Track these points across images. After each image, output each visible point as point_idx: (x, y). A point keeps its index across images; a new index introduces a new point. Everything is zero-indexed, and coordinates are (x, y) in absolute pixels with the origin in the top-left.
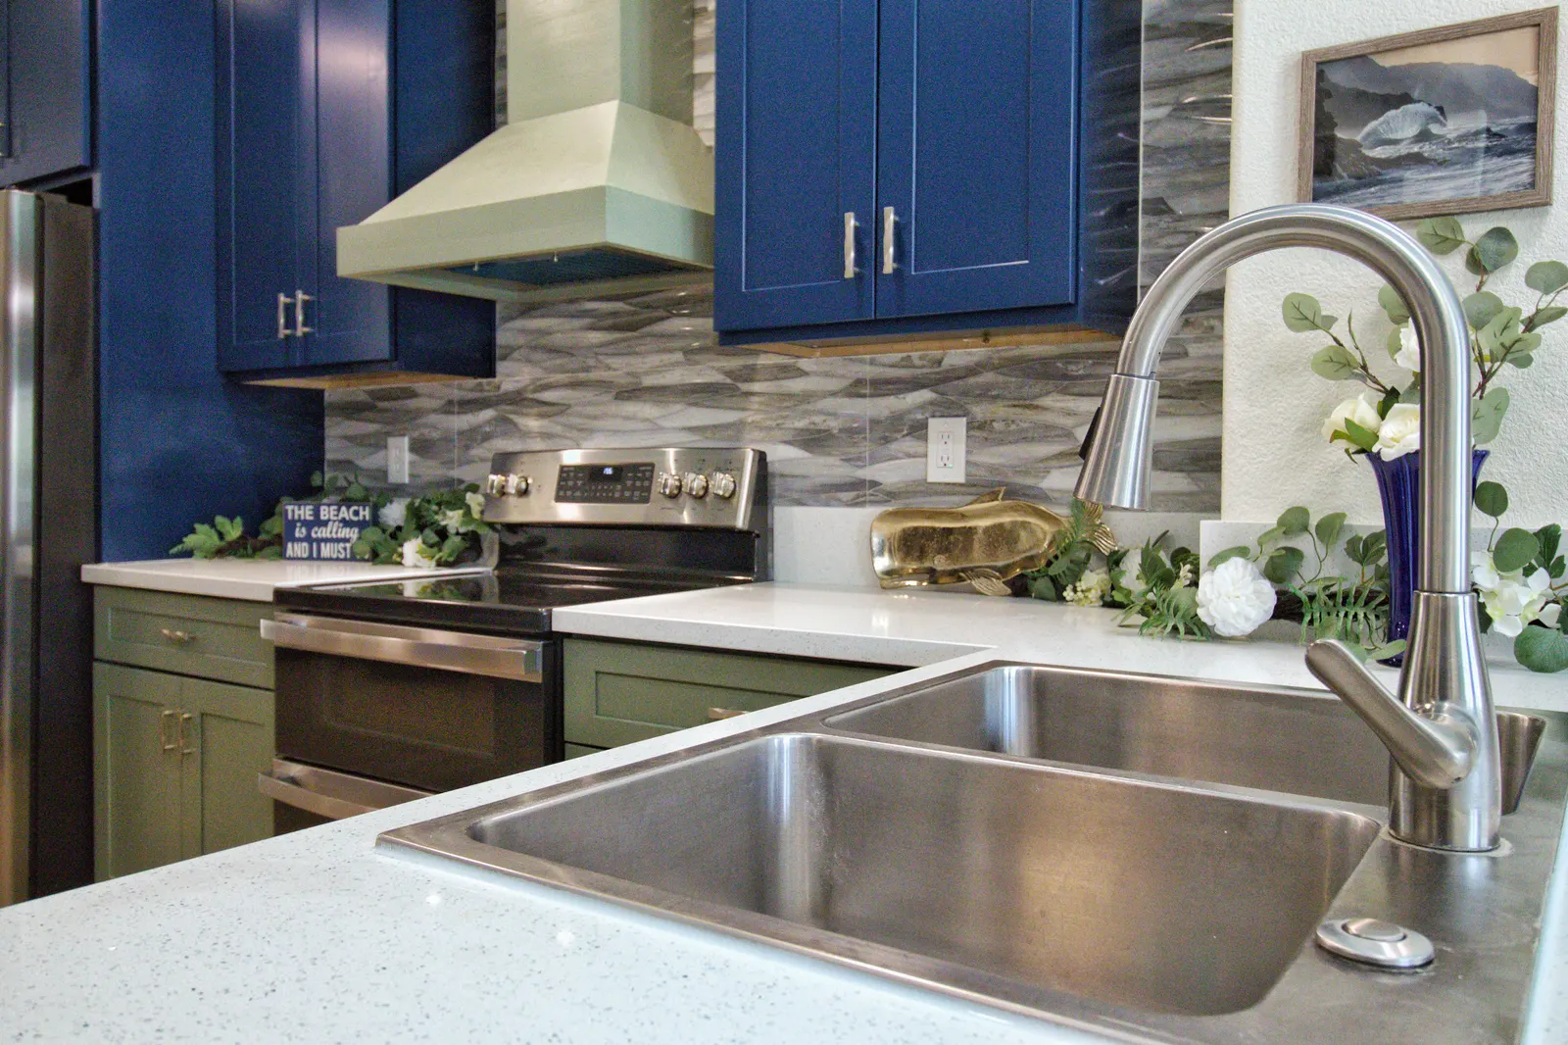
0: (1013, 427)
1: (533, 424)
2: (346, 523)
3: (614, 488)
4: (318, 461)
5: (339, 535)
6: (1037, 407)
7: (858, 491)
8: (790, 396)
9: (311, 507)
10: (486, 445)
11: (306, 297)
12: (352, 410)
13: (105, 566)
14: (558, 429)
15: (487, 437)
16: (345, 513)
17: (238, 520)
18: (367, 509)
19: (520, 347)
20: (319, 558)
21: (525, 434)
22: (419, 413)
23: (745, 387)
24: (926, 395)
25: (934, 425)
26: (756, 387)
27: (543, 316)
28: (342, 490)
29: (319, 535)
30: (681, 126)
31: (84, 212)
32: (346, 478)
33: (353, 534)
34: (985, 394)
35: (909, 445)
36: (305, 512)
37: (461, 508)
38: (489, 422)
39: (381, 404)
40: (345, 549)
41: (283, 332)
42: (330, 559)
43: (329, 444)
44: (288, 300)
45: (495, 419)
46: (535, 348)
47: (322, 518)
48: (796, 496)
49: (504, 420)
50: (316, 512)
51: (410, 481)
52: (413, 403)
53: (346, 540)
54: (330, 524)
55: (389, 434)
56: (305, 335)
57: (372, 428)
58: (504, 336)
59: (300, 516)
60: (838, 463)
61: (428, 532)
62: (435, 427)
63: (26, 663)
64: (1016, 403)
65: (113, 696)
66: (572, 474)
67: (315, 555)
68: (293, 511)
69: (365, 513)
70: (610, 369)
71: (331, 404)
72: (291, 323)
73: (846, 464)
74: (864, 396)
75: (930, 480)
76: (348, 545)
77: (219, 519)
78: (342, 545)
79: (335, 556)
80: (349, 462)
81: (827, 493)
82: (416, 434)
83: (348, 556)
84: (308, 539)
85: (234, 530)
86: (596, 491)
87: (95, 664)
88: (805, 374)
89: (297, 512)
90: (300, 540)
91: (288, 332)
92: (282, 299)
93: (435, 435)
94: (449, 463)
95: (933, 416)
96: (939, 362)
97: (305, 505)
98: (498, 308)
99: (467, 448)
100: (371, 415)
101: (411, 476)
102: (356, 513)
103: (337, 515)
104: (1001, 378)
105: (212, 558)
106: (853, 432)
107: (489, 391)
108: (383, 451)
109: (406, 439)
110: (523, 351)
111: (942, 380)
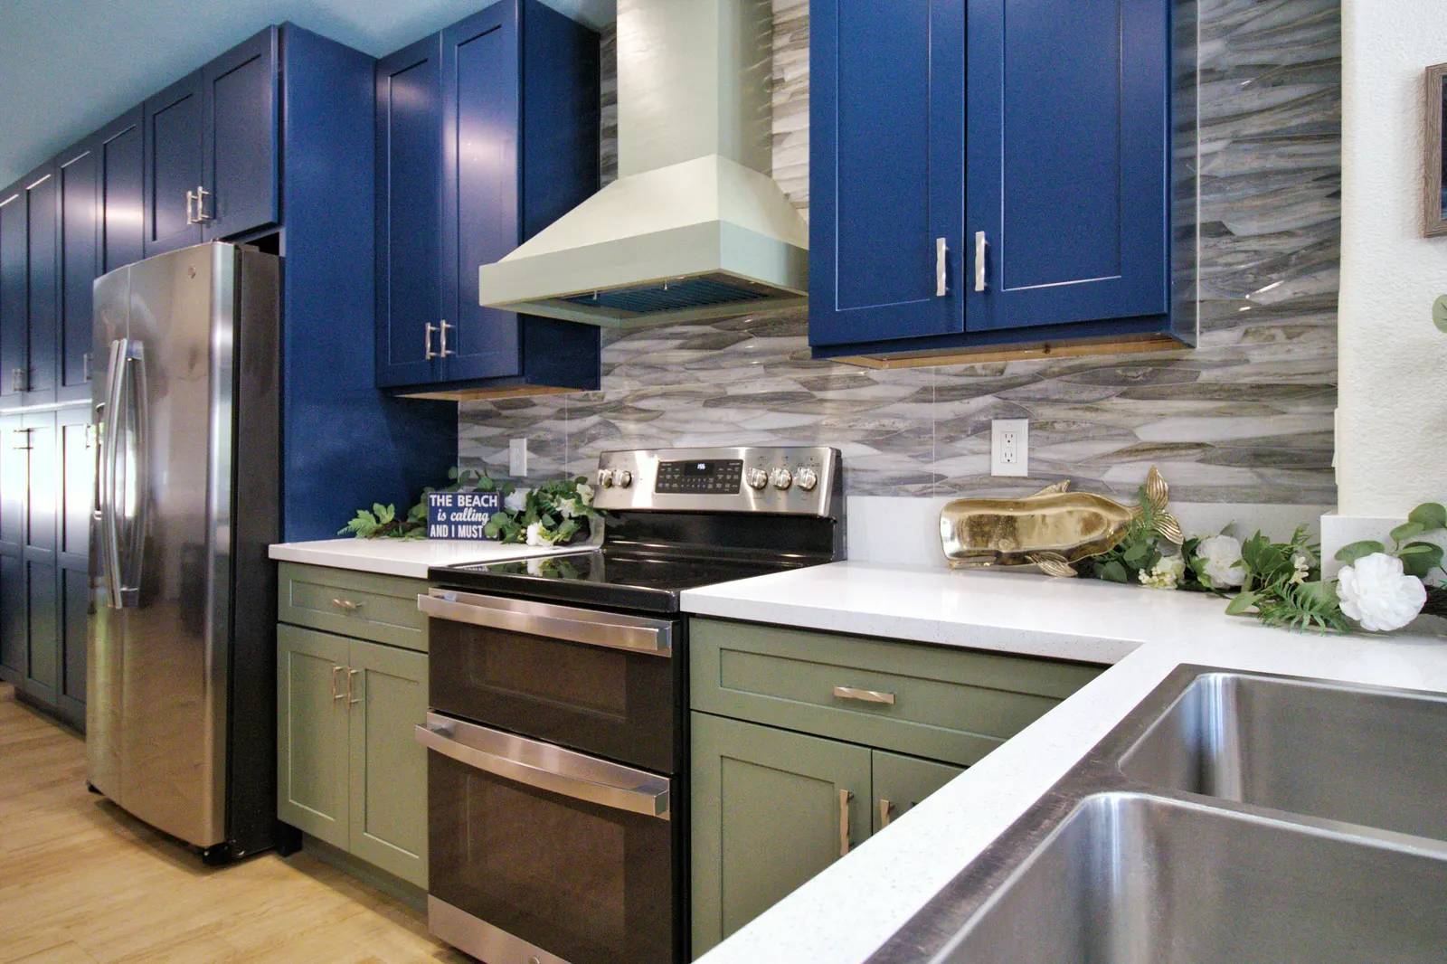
0: (1075, 428)
1: (632, 427)
2: (479, 509)
3: (707, 480)
4: (452, 460)
5: (473, 519)
6: (1098, 410)
7: (926, 484)
8: (862, 402)
9: (451, 496)
10: (591, 444)
11: (449, 326)
12: (481, 417)
13: (286, 546)
14: (653, 431)
15: (593, 438)
16: (477, 501)
17: (392, 507)
18: (496, 497)
19: (621, 365)
20: (457, 538)
21: (624, 436)
22: (535, 419)
23: (819, 395)
24: (988, 400)
25: (998, 426)
26: (829, 395)
27: (641, 339)
28: (472, 482)
29: (457, 519)
30: (762, 177)
31: (273, 260)
32: (477, 473)
33: (484, 518)
34: (1048, 399)
35: (973, 443)
36: (446, 500)
37: (573, 497)
38: (594, 426)
39: (505, 413)
40: (478, 530)
41: (429, 354)
42: (466, 539)
43: (461, 445)
44: (434, 328)
45: (600, 423)
46: (635, 365)
47: (459, 505)
48: (868, 487)
49: (607, 424)
50: (455, 500)
51: (529, 474)
52: (529, 412)
53: (478, 523)
54: (466, 509)
55: (510, 436)
56: (448, 355)
57: (496, 431)
58: (606, 356)
59: (441, 503)
60: (907, 459)
61: (546, 517)
62: (548, 430)
64: (1077, 405)
65: (294, 652)
66: (669, 469)
67: (453, 536)
68: (436, 499)
69: (494, 501)
70: (699, 381)
71: (462, 413)
72: (436, 346)
73: (912, 460)
74: (930, 401)
75: (994, 473)
76: (480, 527)
77: (376, 506)
78: (475, 527)
79: (469, 536)
80: (478, 459)
81: (895, 485)
82: (532, 437)
83: (480, 536)
84: (448, 522)
85: (388, 515)
86: (691, 483)
87: (279, 626)
88: (875, 383)
89: (439, 500)
90: (441, 523)
91: (433, 354)
92: (429, 327)
93: (550, 437)
94: (561, 460)
95: (997, 419)
96: (1002, 372)
97: (445, 495)
98: (603, 332)
99: (576, 447)
100: (494, 421)
101: (528, 470)
102: (487, 501)
103: (471, 503)
104: (1061, 384)
105: (371, 538)
106: (919, 432)
107: (595, 401)
108: (507, 450)
109: (525, 440)
110: (624, 368)
111: (1004, 386)
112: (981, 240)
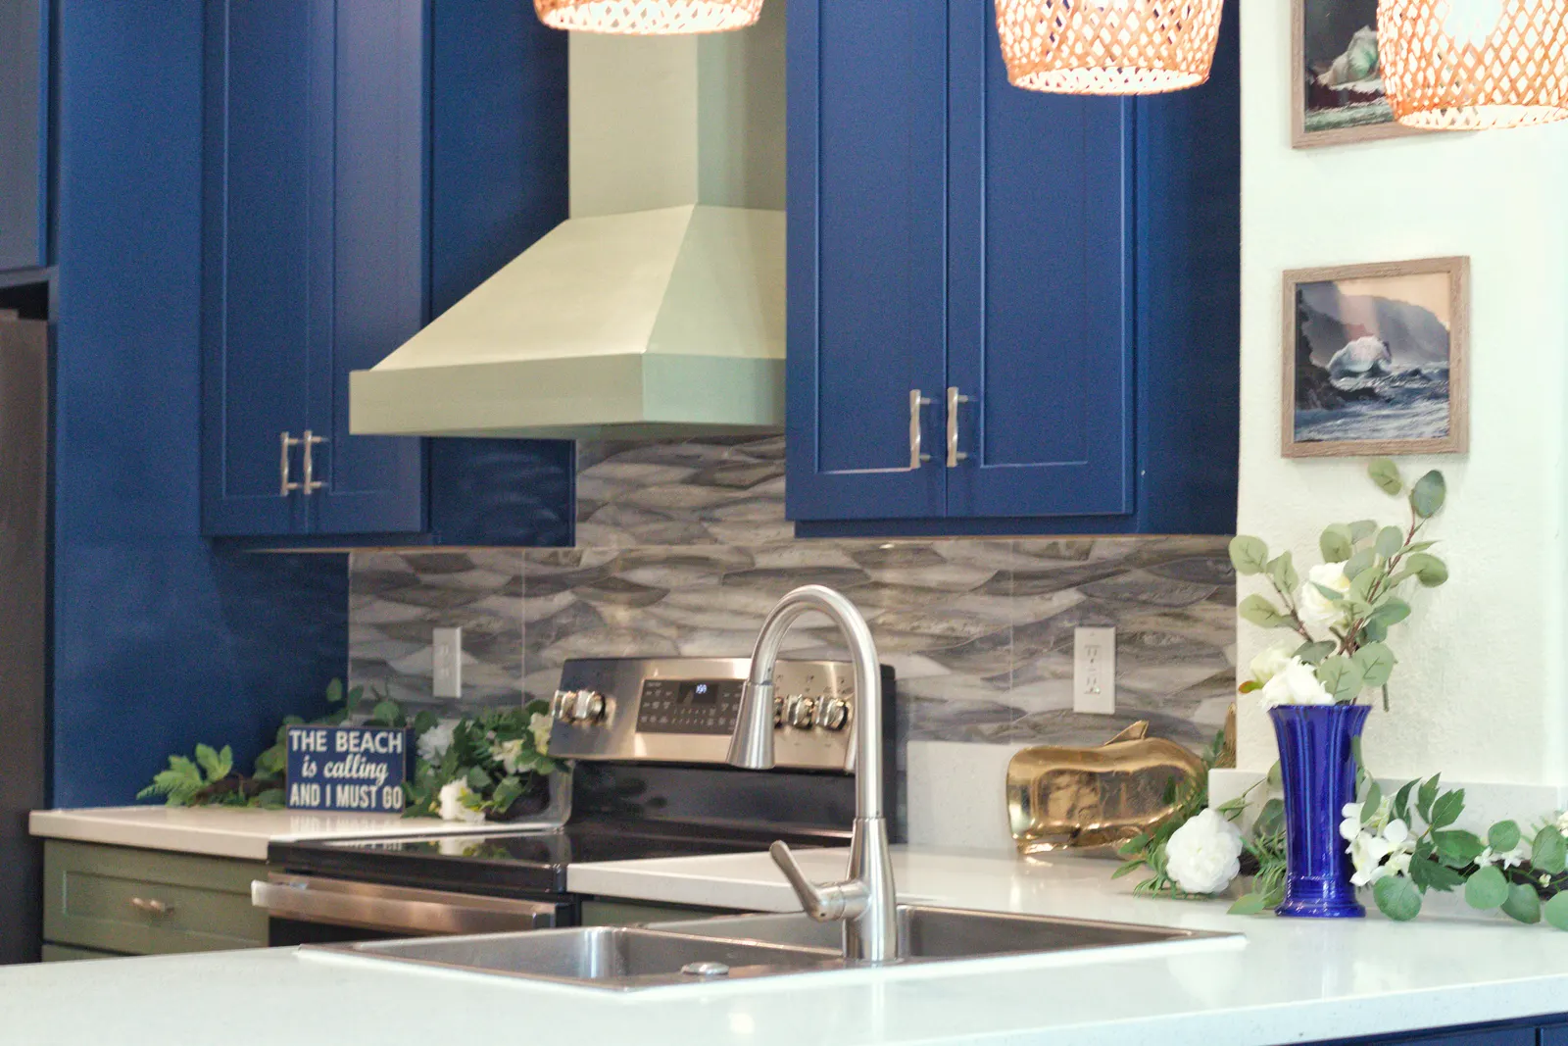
0: (1164, 642)
1: (621, 614)
2: (371, 757)
3: (708, 712)
4: (337, 664)
5: (361, 775)
6: (1187, 618)
7: (998, 723)
8: (928, 590)
9: (324, 733)
10: (559, 643)
11: (318, 439)
12: (389, 585)
13: (58, 814)
15: (563, 633)
16: (370, 743)
17: (227, 751)
18: (399, 736)
19: (605, 504)
20: (334, 807)
21: (612, 631)
22: (475, 594)
23: (875, 575)
24: (1070, 597)
25: (1082, 636)
26: (889, 576)
27: (635, 461)
28: (367, 706)
29: (335, 774)
32: (373, 690)
33: (379, 773)
34: (1135, 599)
35: (1049, 663)
36: (316, 741)
37: (520, 737)
38: (565, 610)
39: (427, 578)
40: (369, 794)
41: (287, 487)
42: (349, 809)
43: (355, 635)
44: (295, 441)
45: (573, 606)
46: (626, 506)
47: (339, 749)
48: (932, 727)
49: (582, 609)
50: (331, 740)
51: (463, 695)
52: (467, 579)
53: (370, 782)
54: (350, 757)
55: (435, 623)
56: (316, 491)
57: (410, 613)
58: (585, 486)
59: (308, 745)
60: (979, 682)
61: (476, 770)
62: (493, 613)
64: (1167, 610)
66: (658, 692)
67: (328, 802)
68: (300, 738)
69: (397, 743)
70: (716, 541)
71: (356, 574)
72: (296, 474)
73: (988, 684)
74: (1006, 594)
75: (1077, 709)
76: (374, 789)
77: (201, 750)
78: (364, 788)
79: (355, 805)
80: (383, 663)
81: (966, 726)
82: (472, 624)
83: (374, 805)
84: (319, 779)
85: (220, 765)
86: (686, 716)
87: (45, 948)
88: (941, 561)
89: (305, 741)
90: (308, 781)
91: (293, 486)
92: (287, 441)
93: (496, 626)
94: (513, 669)
95: (1081, 625)
96: (1086, 554)
97: (316, 730)
98: (578, 446)
99: (538, 647)
100: (409, 594)
101: (464, 686)
102: (384, 742)
103: (359, 745)
104: (1151, 578)
105: (191, 806)
106: (995, 641)
107: (566, 565)
108: (427, 649)
109: (458, 632)
110: (610, 510)
111: (1090, 578)
112: (955, 398)
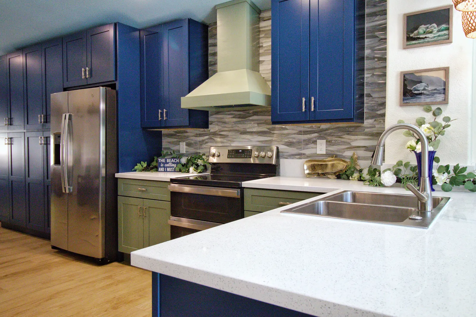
0: (336, 142)
1: (219, 139)
2: (173, 163)
3: (242, 155)
4: (160, 148)
5: (171, 166)
6: (342, 138)
7: (300, 156)
8: (284, 134)
10: (206, 144)
12: (170, 135)
13: (120, 174)
14: (225, 141)
15: (207, 143)
16: (173, 161)
17: (146, 163)
18: (178, 159)
19: (215, 122)
20: (167, 171)
21: (216, 142)
22: (188, 137)
23: (273, 132)
24: (316, 135)
25: (318, 141)
26: (275, 132)
27: (221, 114)
28: (170, 155)
29: (167, 166)
30: (257, 73)
31: (114, 91)
32: (170, 152)
33: (175, 166)
34: (330, 135)
35: (312, 145)
36: (163, 161)
37: (201, 159)
38: (207, 139)
39: (178, 134)
40: (173, 169)
41: (160, 119)
42: (170, 171)
43: (163, 144)
45: (209, 138)
46: (219, 122)
47: (167, 162)
48: (286, 157)
49: (211, 138)
50: (166, 160)
51: (186, 153)
52: (186, 134)
53: (173, 167)
54: (169, 163)
55: (180, 142)
57: (176, 140)
58: (210, 119)
59: (162, 161)
60: (296, 149)
61: (194, 165)
62: (192, 140)
63: (104, 196)
64: (337, 137)
65: (123, 204)
66: (231, 152)
68: (160, 160)
70: (239, 127)
71: (164, 134)
72: (162, 116)
73: (297, 149)
75: (318, 153)
76: (174, 168)
77: (142, 162)
78: (172, 168)
80: (170, 148)
81: (292, 156)
82: (187, 142)
83: (174, 171)
84: (164, 167)
85: (145, 165)
86: (238, 155)
87: (118, 196)
88: (287, 129)
89: (161, 160)
90: (162, 167)
92: (160, 111)
93: (193, 142)
95: (318, 139)
96: (320, 127)
97: (163, 159)
98: (209, 112)
99: (201, 145)
100: (174, 137)
101: (186, 151)
102: (176, 161)
103: (171, 161)
104: (334, 131)
105: (141, 171)
106: (299, 142)
107: (207, 132)
108: (179, 146)
109: (185, 143)
110: (216, 123)
111: (320, 131)
112: (313, 99)
